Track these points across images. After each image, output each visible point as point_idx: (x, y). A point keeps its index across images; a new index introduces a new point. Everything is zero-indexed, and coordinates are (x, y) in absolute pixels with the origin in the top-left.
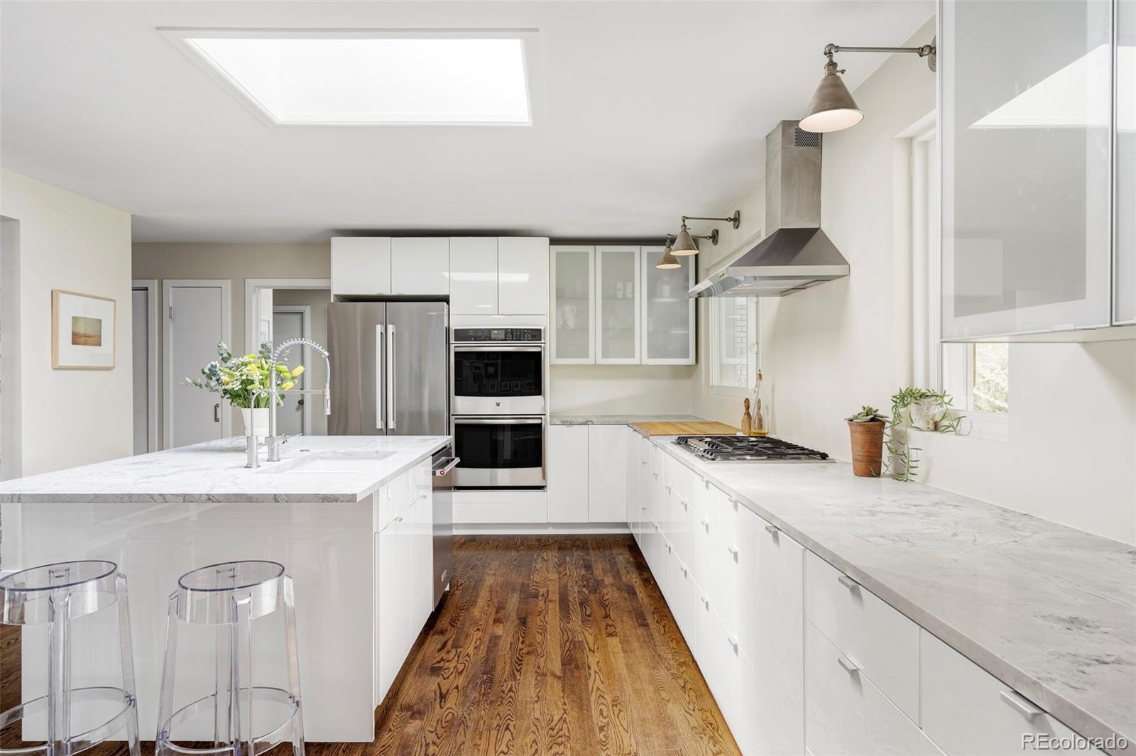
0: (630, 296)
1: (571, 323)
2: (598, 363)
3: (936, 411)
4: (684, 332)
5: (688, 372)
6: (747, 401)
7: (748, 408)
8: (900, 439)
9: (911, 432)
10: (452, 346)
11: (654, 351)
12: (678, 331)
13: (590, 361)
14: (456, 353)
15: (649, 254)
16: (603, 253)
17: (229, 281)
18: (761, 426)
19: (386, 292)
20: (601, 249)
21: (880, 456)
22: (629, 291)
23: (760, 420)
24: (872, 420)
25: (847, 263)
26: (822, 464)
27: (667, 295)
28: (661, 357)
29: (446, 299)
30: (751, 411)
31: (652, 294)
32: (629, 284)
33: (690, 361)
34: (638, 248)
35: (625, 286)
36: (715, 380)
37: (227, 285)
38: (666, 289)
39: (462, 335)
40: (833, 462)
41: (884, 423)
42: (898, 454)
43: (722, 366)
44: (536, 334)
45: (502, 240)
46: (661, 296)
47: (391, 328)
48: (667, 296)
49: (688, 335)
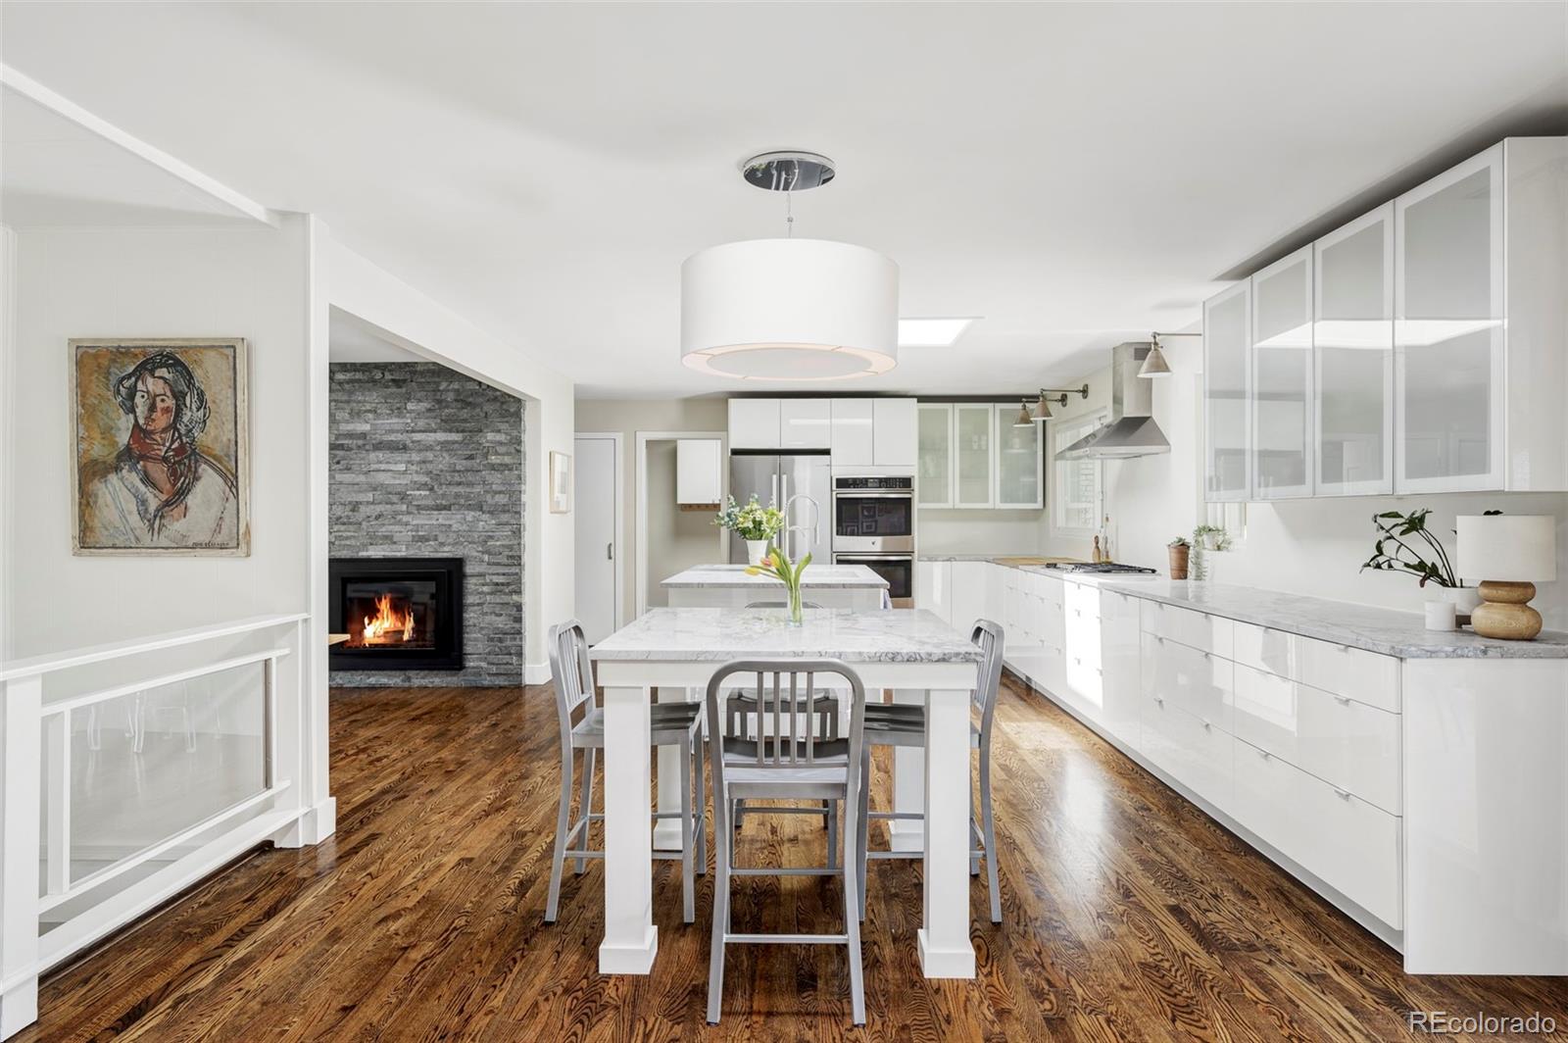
0: (984, 448)
1: (932, 471)
2: (956, 507)
3: (1220, 539)
4: (1032, 479)
5: (1036, 515)
6: (1097, 537)
7: (1097, 543)
8: (1198, 556)
9: (1205, 552)
10: (834, 493)
11: (1006, 497)
12: (1026, 479)
13: (949, 505)
14: (838, 499)
15: (1001, 410)
16: (961, 410)
17: (622, 434)
18: (1107, 557)
19: (776, 446)
20: (959, 406)
21: (1187, 567)
22: (983, 443)
23: (1107, 552)
24: (1182, 545)
25: (1169, 444)
26: (1153, 576)
27: (1017, 446)
28: (1012, 502)
29: (827, 452)
30: (1100, 545)
31: (1005, 444)
32: (984, 438)
33: (1039, 505)
34: (991, 404)
35: (980, 439)
36: (1061, 522)
37: (620, 437)
38: (1017, 441)
39: (842, 483)
40: (1160, 575)
41: (1189, 547)
42: (1198, 565)
43: (1068, 511)
44: (906, 483)
45: (877, 400)
46: (1012, 448)
47: (784, 477)
48: (1017, 448)
49: (1036, 483)
